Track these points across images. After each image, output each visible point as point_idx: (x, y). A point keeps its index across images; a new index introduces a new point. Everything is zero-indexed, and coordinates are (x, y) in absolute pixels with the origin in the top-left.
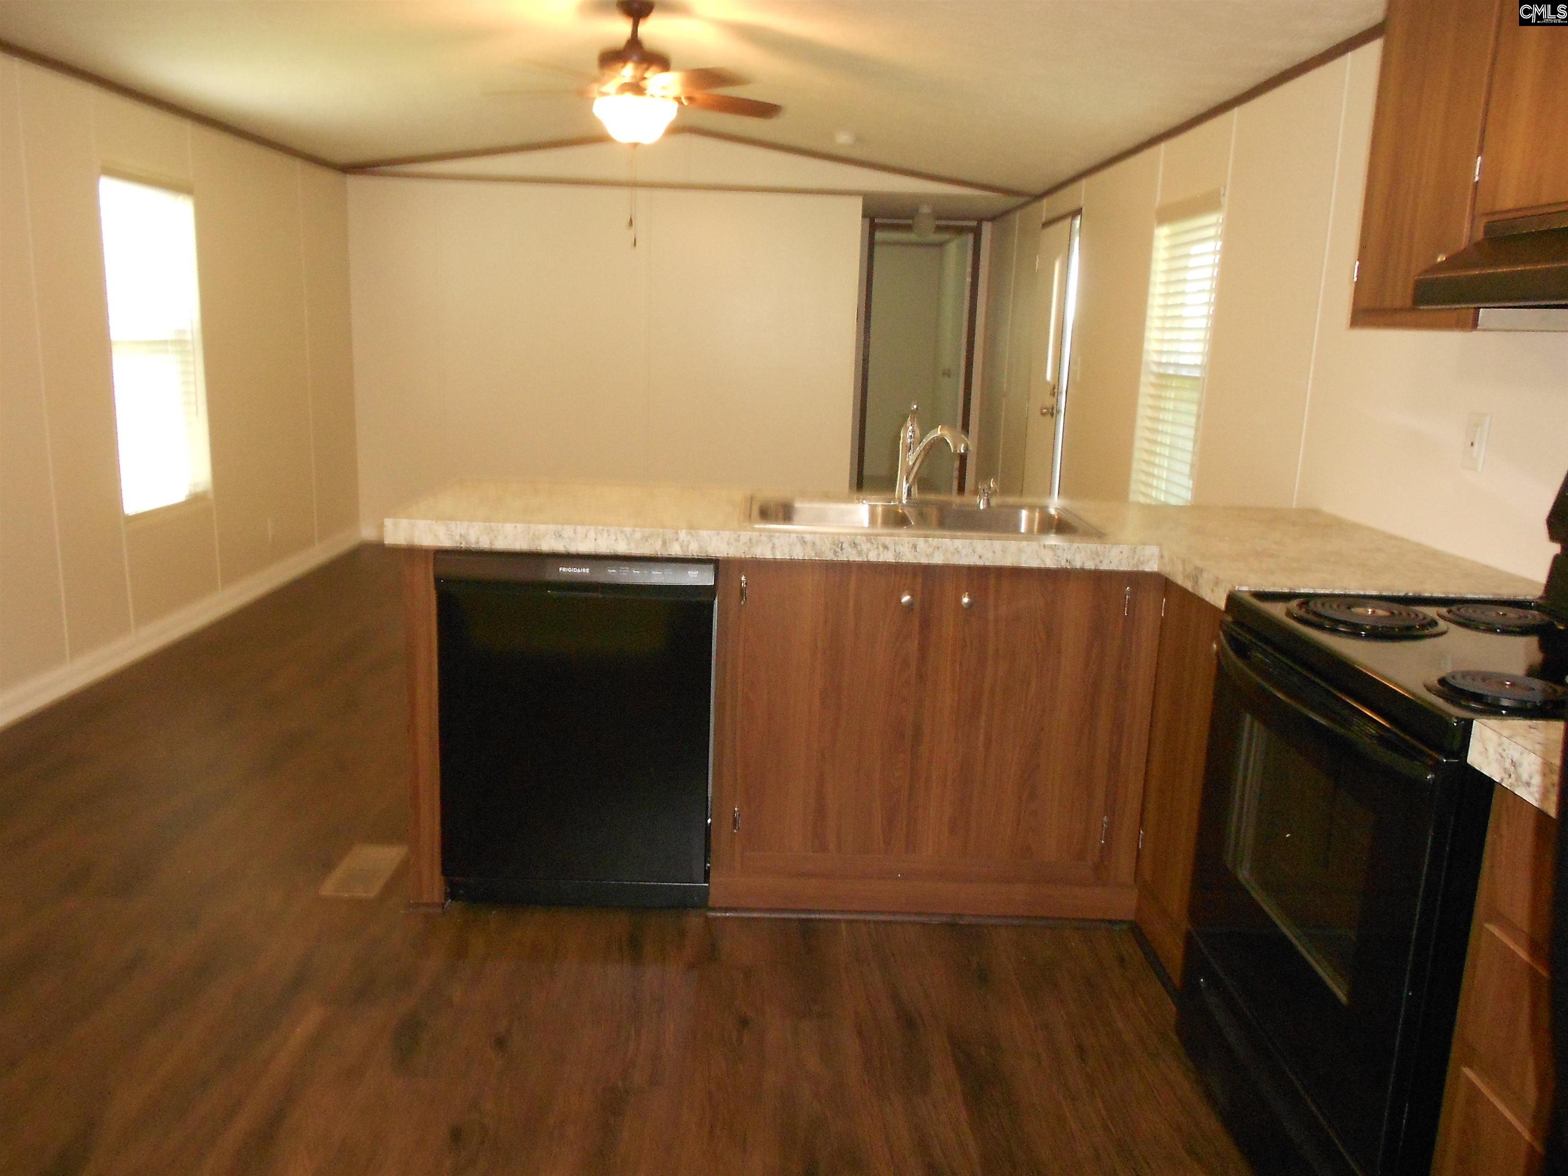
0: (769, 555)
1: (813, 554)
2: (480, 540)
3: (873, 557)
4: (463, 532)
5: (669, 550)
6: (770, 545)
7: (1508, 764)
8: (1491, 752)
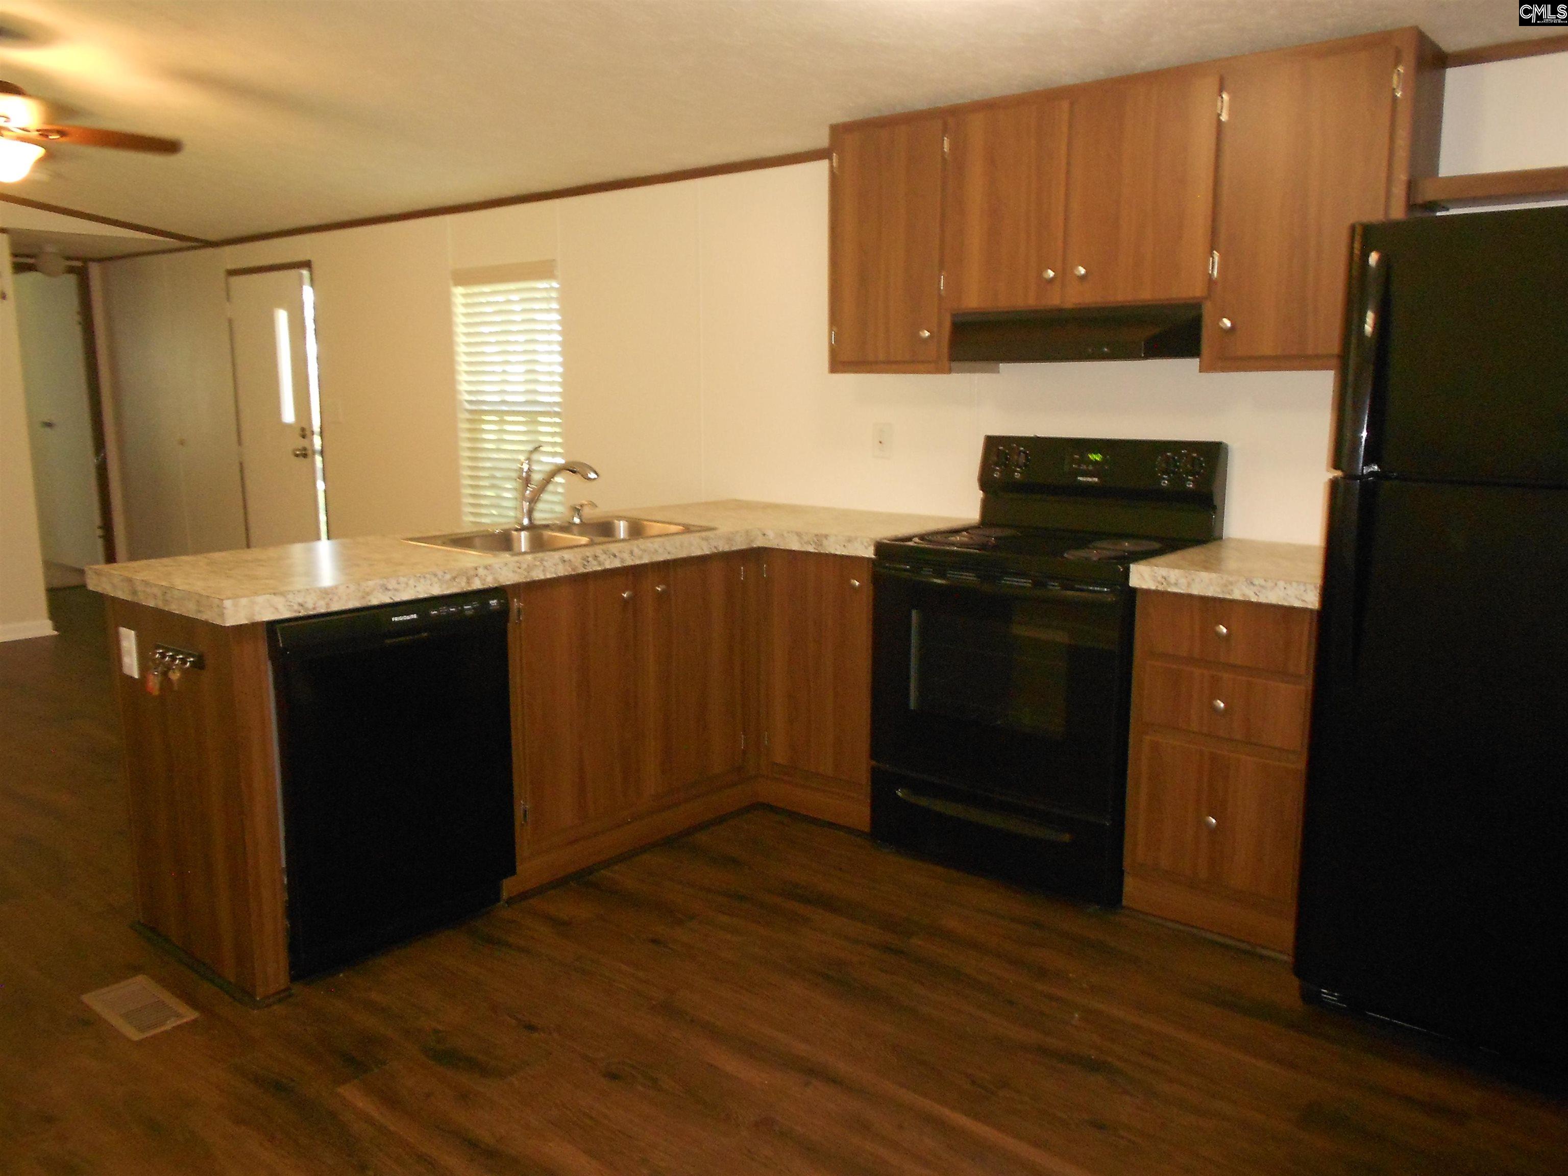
0: (542, 577)
1: (570, 569)
2: (317, 605)
3: (608, 566)
4: (300, 600)
5: (472, 585)
6: (542, 568)
7: (1160, 579)
8: (1146, 576)
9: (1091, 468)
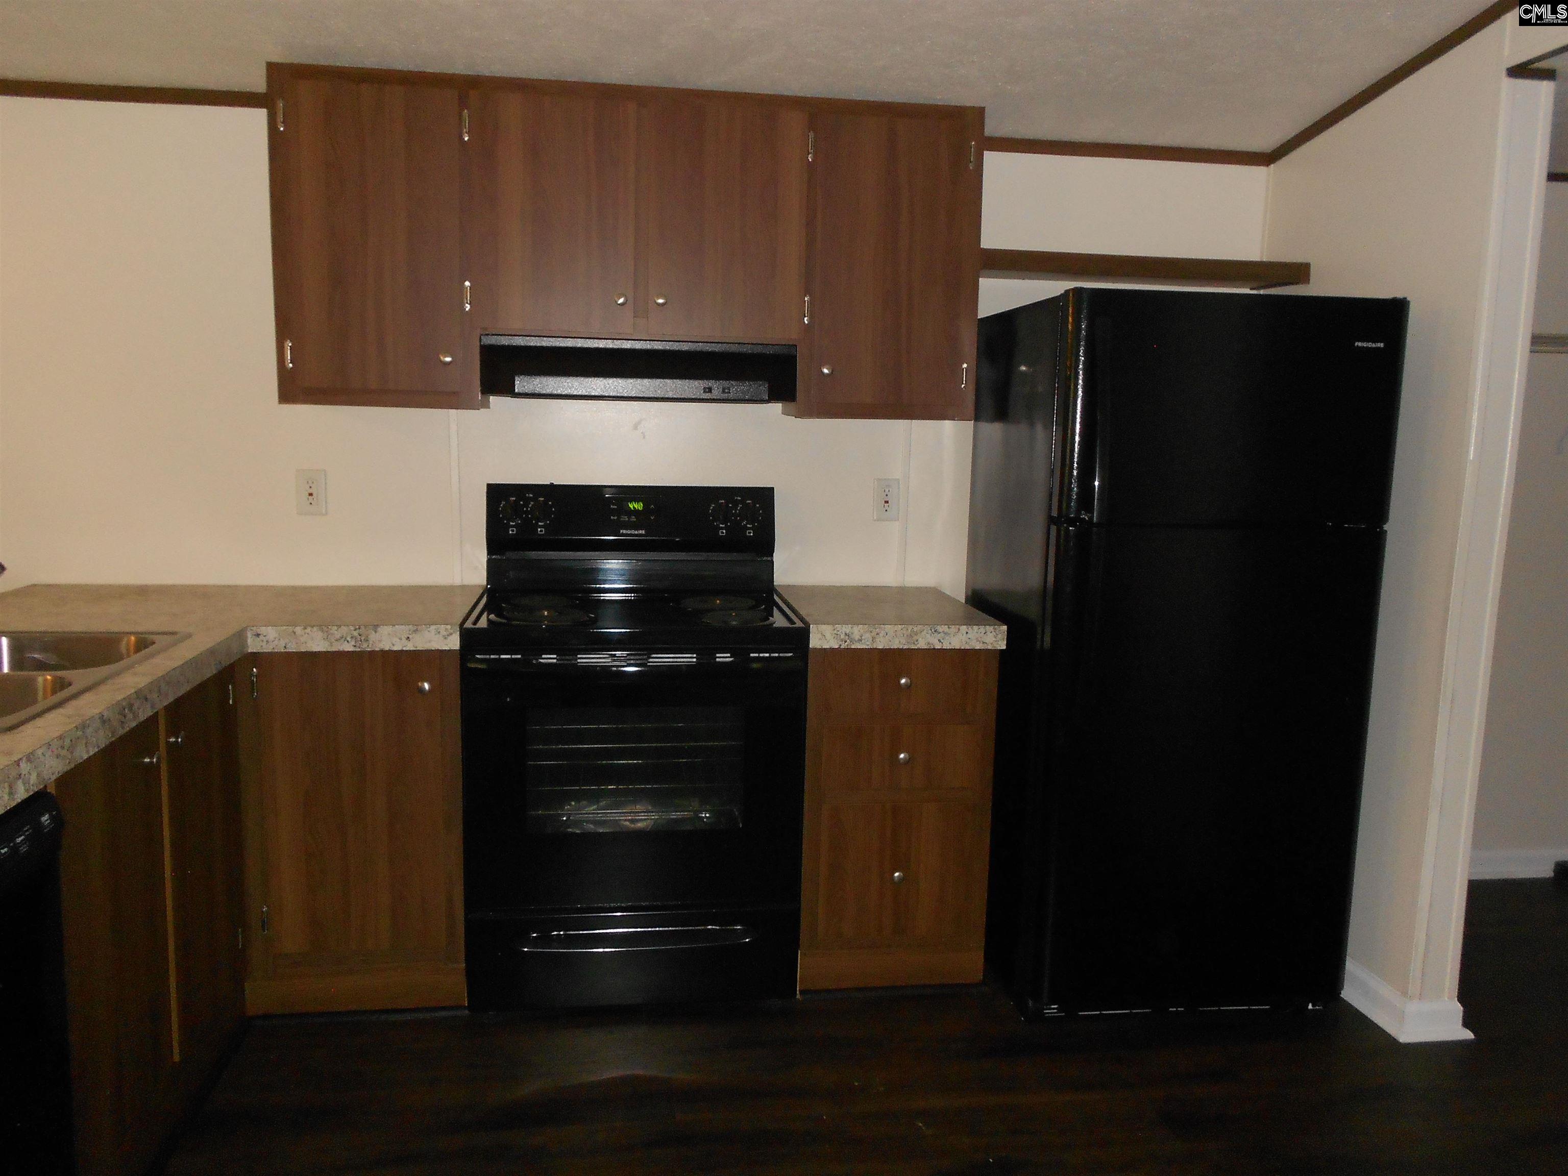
1: (110, 734)
3: (142, 717)
6: (84, 741)
7: (842, 636)
8: (828, 635)
9: (633, 519)
